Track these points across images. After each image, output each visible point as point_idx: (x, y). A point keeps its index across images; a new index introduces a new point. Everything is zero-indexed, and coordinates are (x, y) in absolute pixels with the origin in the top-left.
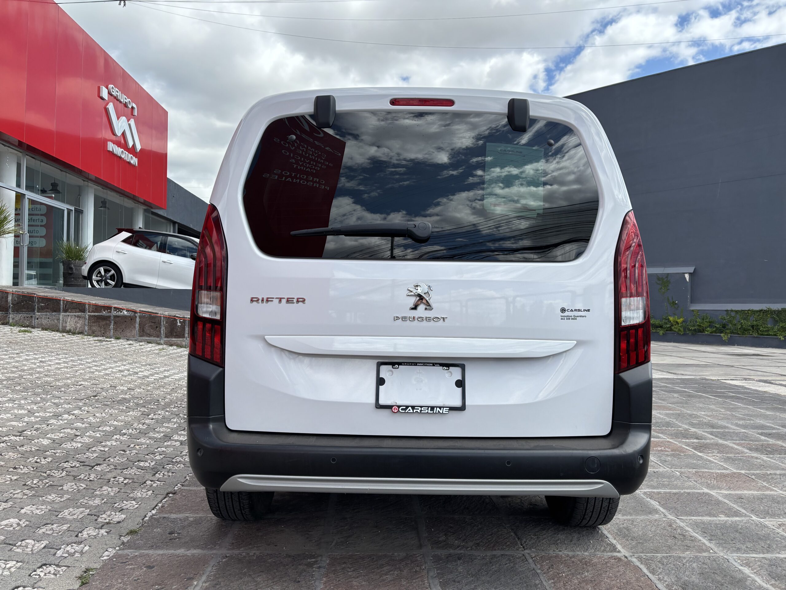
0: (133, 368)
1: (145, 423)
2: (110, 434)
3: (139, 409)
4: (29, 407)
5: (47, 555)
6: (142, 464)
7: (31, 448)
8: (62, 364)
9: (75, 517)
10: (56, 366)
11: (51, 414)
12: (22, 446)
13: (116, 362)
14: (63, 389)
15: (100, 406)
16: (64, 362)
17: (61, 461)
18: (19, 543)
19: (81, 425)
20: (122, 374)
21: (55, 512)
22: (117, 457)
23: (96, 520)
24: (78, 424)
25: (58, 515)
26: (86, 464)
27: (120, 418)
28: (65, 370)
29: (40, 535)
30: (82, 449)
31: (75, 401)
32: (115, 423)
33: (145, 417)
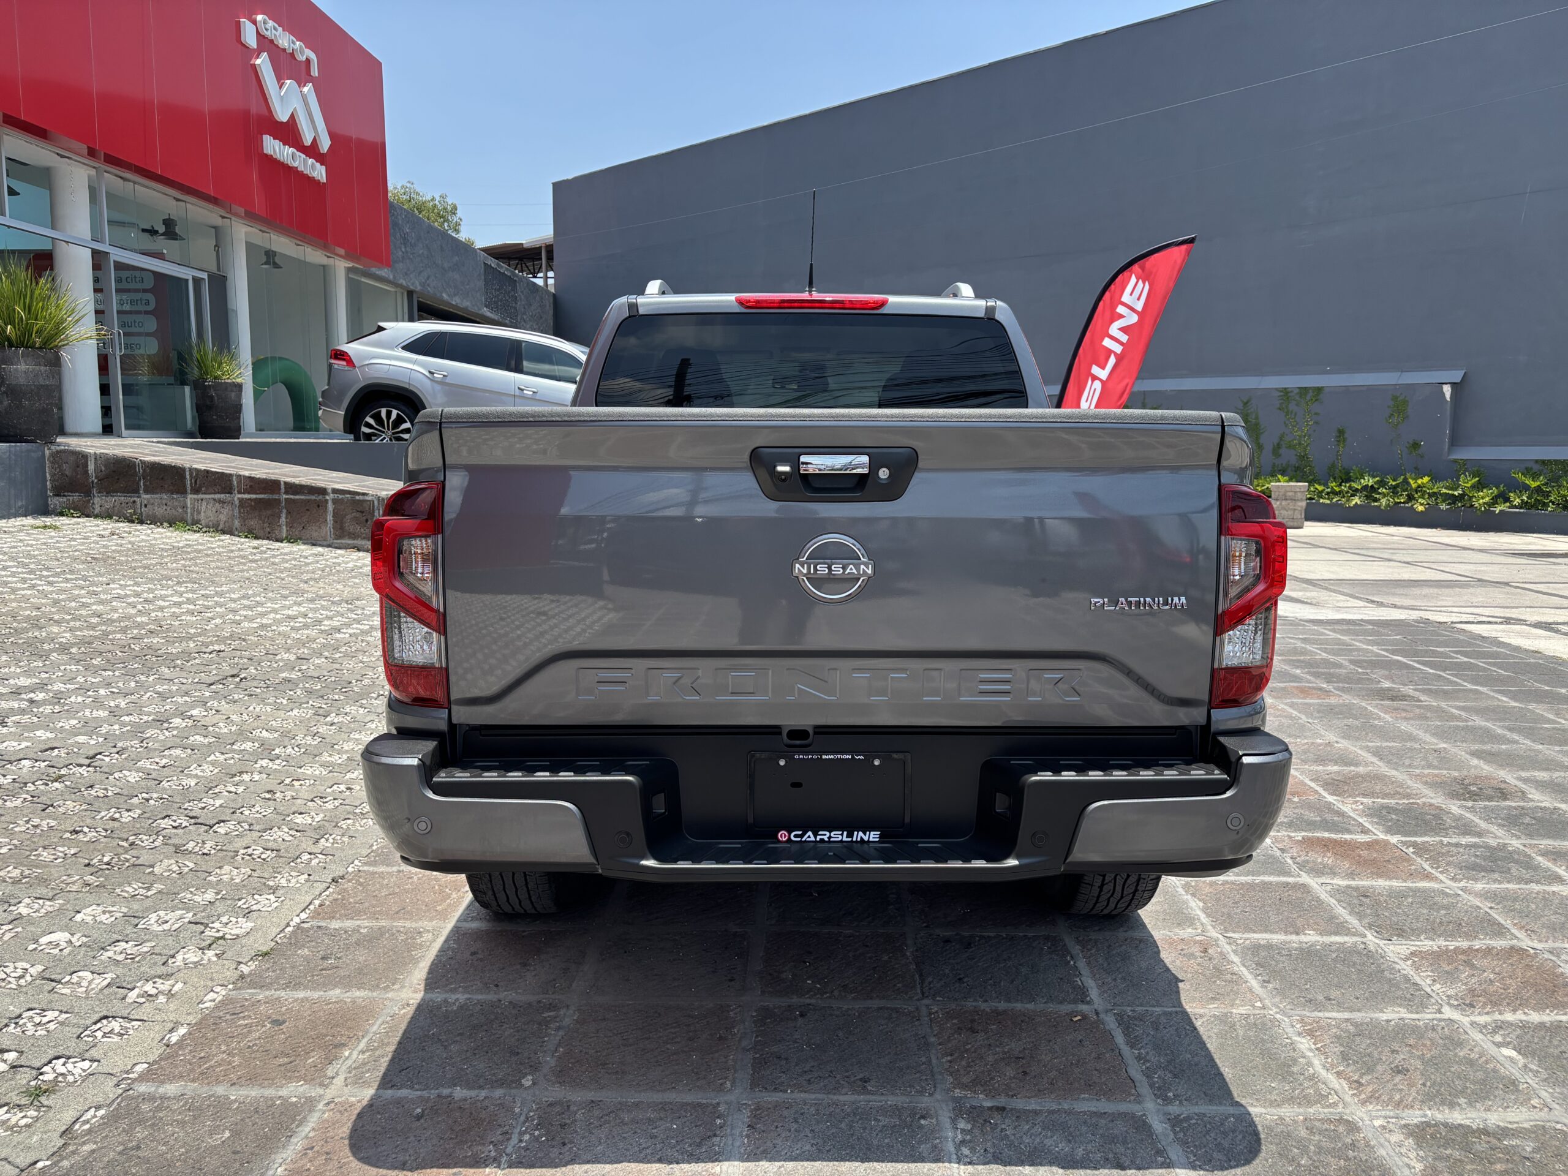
0: (315, 610)
1: (318, 732)
2: (252, 758)
3: (311, 702)
4: (112, 704)
5: (111, 1000)
6: (299, 819)
7: (106, 789)
8: (185, 606)
9: (166, 927)
10: (173, 610)
11: (151, 718)
12: (91, 787)
13: (285, 597)
14: (179, 662)
15: (241, 696)
16: (188, 599)
17: (156, 815)
18: (68, 978)
19: (202, 739)
20: (292, 624)
21: (133, 917)
22: (257, 808)
23: (203, 932)
24: (197, 737)
25: (137, 925)
26: (199, 821)
27: (273, 722)
28: (188, 618)
29: (102, 962)
30: (198, 791)
31: (199, 687)
32: (265, 734)
33: (318, 721)
